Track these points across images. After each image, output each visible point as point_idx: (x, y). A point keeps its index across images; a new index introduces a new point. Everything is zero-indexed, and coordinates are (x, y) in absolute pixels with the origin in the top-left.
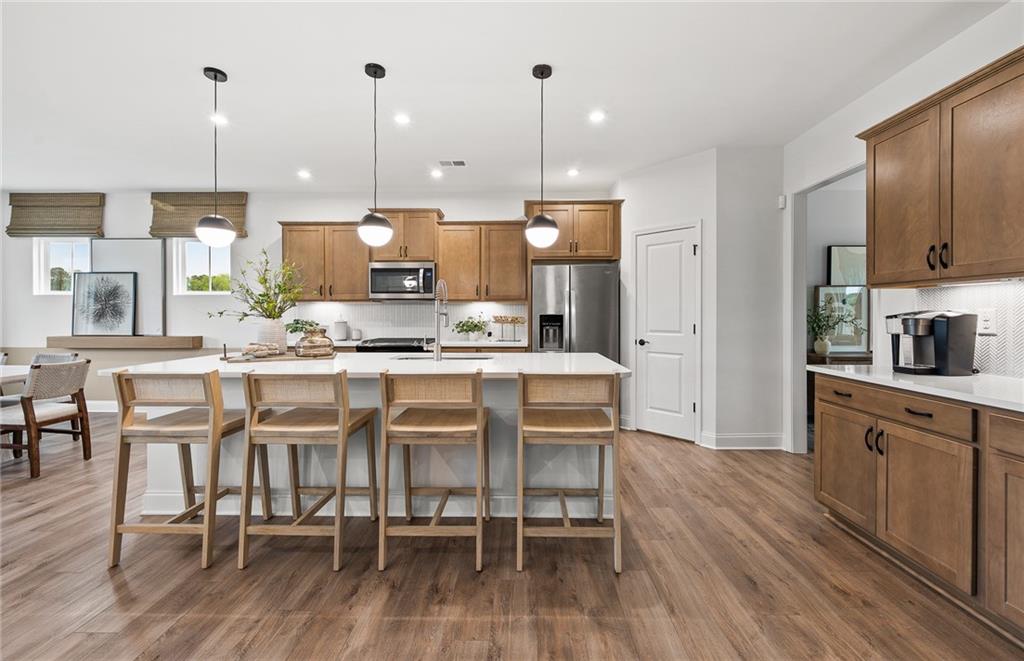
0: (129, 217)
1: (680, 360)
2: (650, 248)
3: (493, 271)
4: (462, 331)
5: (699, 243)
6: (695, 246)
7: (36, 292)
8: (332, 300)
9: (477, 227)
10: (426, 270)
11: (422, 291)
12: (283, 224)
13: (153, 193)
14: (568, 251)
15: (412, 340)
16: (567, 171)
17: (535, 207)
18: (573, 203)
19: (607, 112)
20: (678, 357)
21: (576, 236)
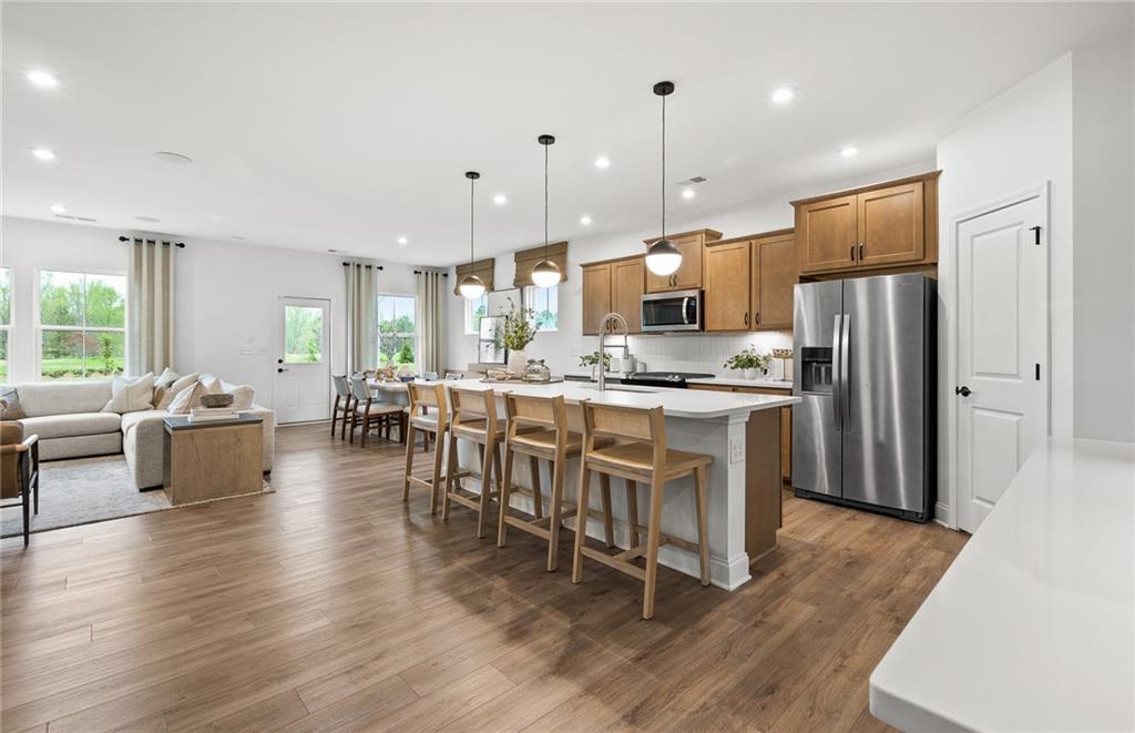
0: (505, 272)
1: (1018, 423)
2: (976, 240)
3: (765, 294)
4: (736, 366)
5: (1043, 224)
6: (1038, 230)
7: (466, 333)
8: (616, 334)
9: (747, 243)
10: (691, 299)
11: (686, 322)
12: (584, 266)
13: (517, 254)
14: (849, 259)
15: (667, 374)
16: (839, 151)
17: (803, 207)
18: (856, 192)
19: (797, 89)
20: (1016, 418)
21: (861, 238)
